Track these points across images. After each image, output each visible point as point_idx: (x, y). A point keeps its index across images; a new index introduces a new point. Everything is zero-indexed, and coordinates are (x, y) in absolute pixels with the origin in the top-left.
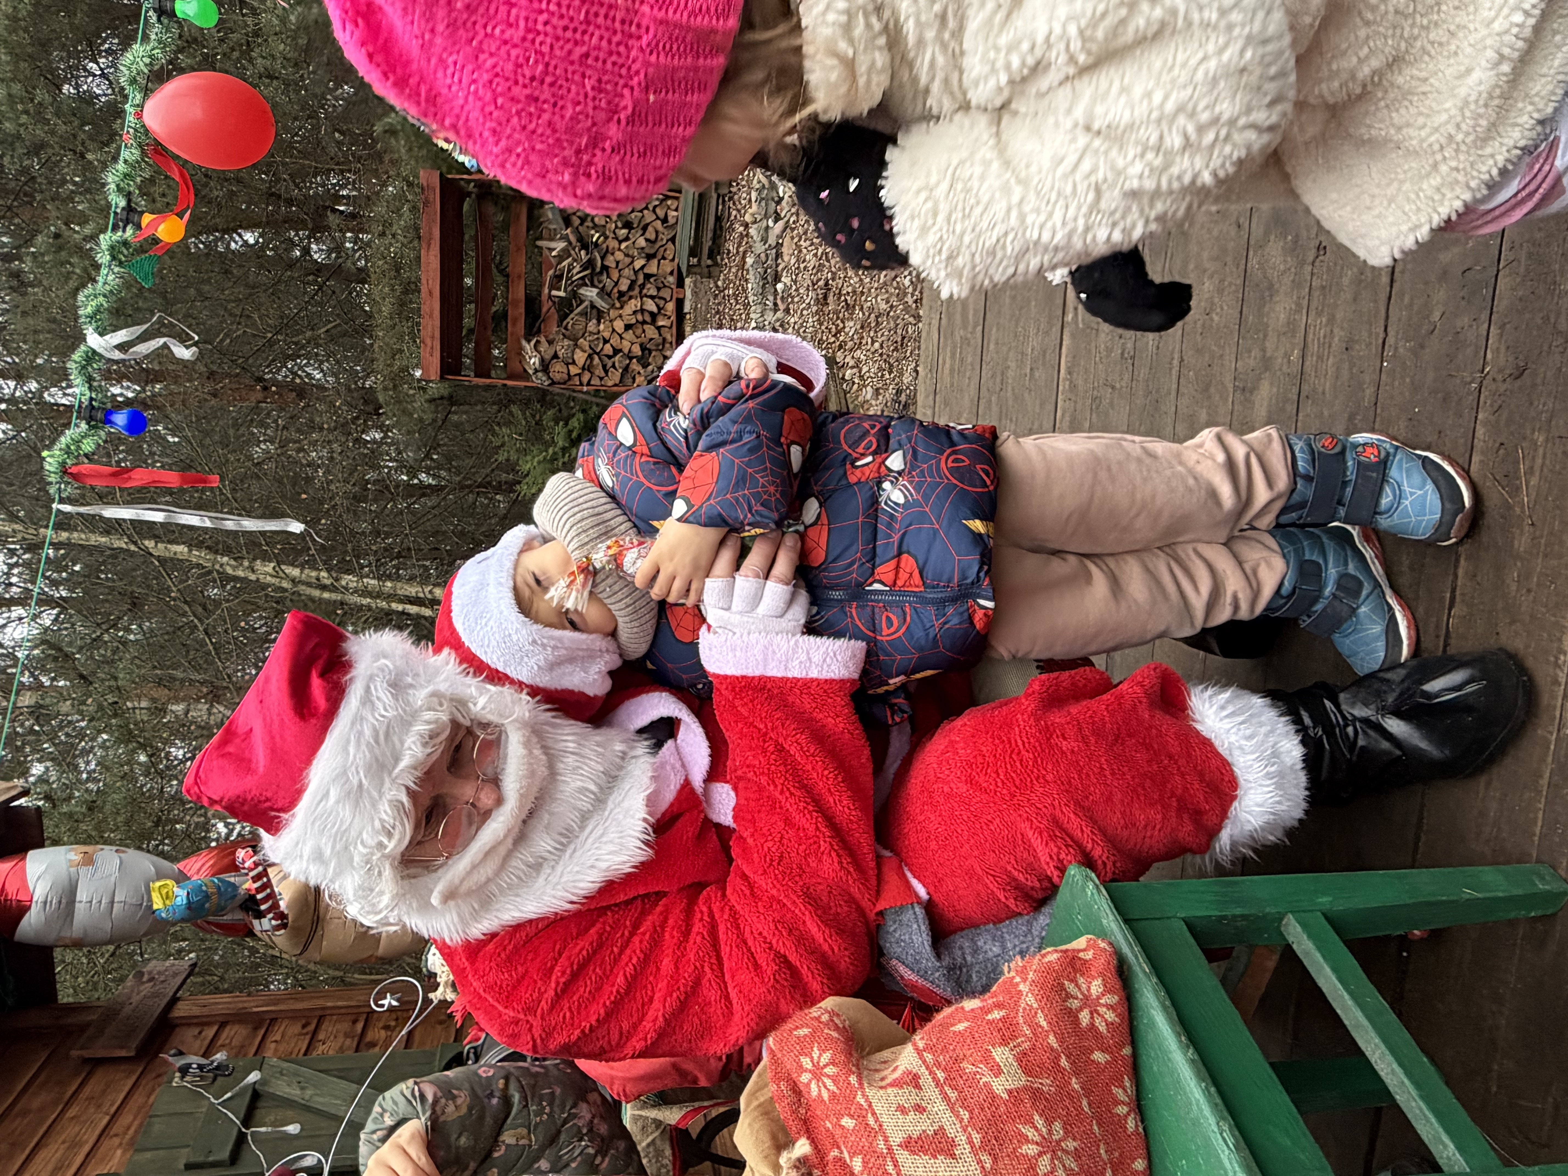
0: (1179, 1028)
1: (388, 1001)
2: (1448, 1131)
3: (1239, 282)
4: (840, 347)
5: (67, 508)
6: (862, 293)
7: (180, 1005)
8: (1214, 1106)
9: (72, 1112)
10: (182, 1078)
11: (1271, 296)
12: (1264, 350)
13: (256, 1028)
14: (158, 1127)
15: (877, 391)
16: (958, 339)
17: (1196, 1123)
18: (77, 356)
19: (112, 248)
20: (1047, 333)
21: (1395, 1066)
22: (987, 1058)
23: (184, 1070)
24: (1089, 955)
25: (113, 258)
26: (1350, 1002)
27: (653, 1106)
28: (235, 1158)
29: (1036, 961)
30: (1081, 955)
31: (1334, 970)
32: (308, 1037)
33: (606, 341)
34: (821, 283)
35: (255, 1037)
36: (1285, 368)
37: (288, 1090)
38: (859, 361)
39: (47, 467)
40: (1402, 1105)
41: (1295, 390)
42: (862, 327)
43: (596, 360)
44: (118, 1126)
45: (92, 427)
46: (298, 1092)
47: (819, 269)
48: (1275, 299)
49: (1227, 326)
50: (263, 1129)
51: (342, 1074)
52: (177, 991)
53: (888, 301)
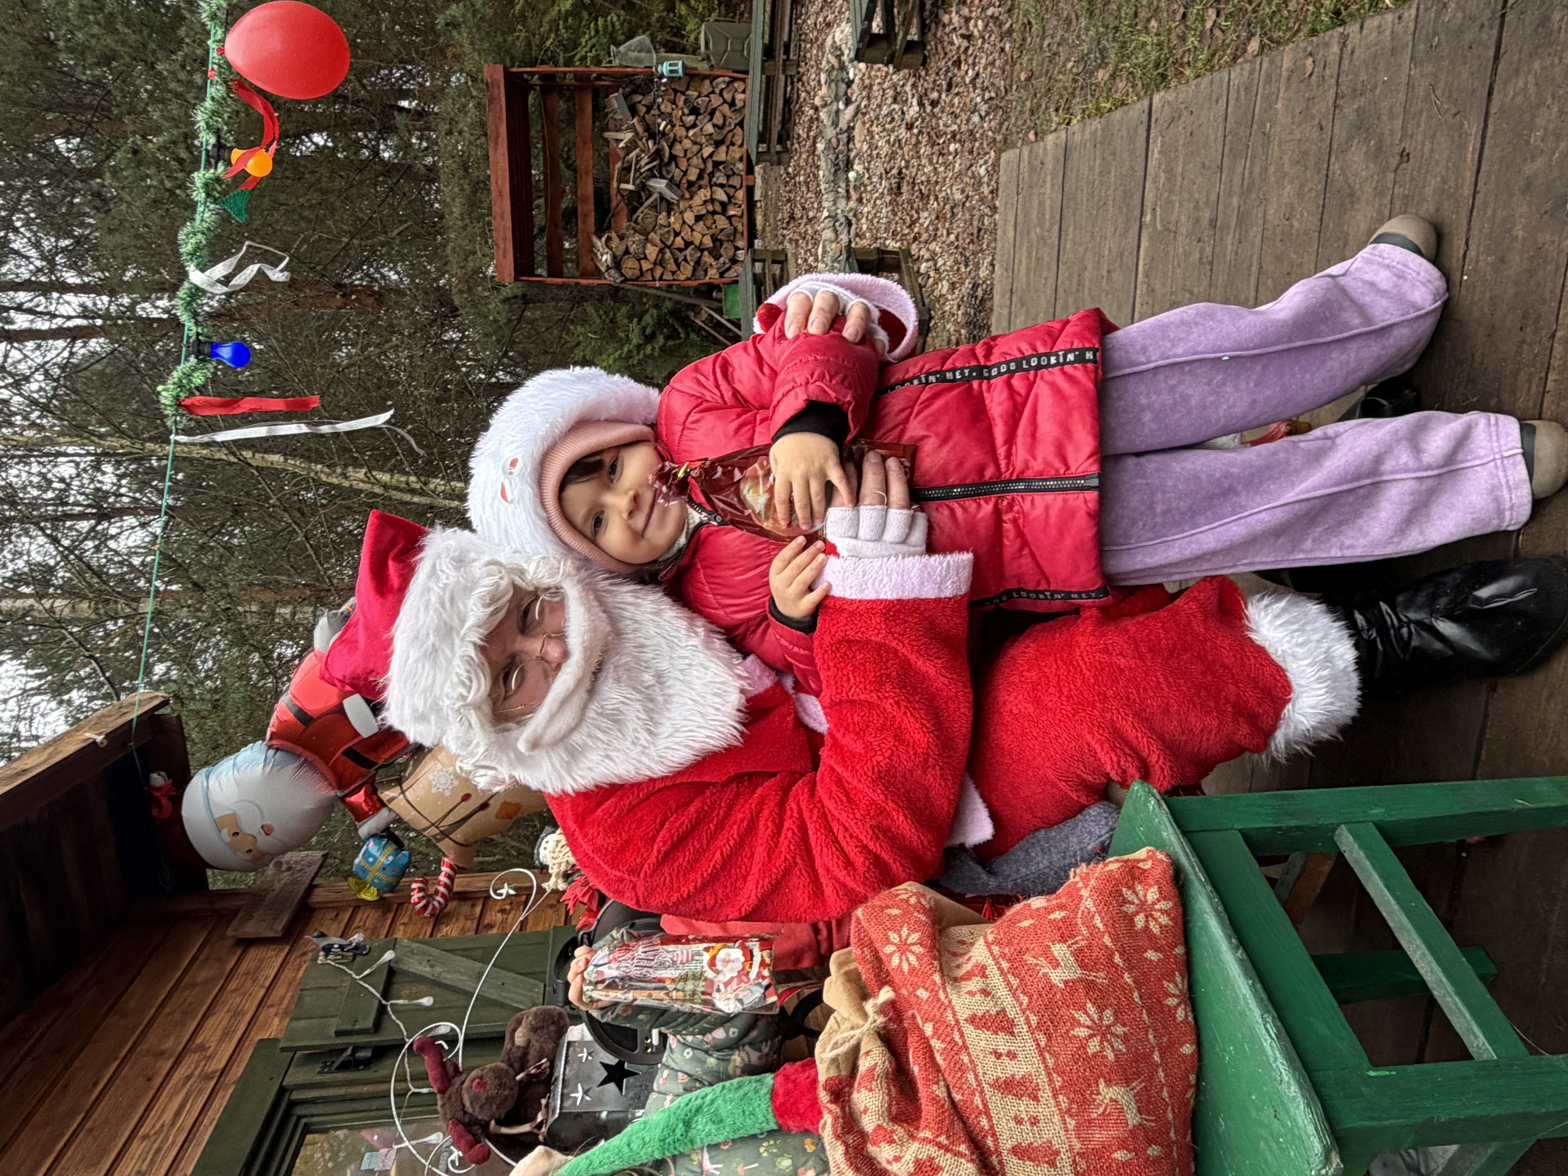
0: (1229, 931)
1: (506, 890)
2: (1480, 1025)
3: (1320, 187)
4: (915, 239)
5: (183, 439)
6: (937, 182)
7: (318, 892)
8: (1259, 1001)
9: (232, 985)
10: (326, 956)
11: (1352, 203)
13: (386, 913)
14: (309, 999)
15: (953, 286)
16: (1034, 237)
17: (1242, 1014)
18: (182, 293)
19: (206, 186)
20: (1124, 234)
21: (1434, 965)
23: (327, 950)
24: (1148, 865)
25: (208, 195)
26: (1396, 907)
28: (378, 1026)
30: (1141, 865)
31: (1382, 877)
33: (677, 234)
34: (895, 171)
37: (420, 968)
38: (934, 253)
39: (163, 401)
40: (1439, 1001)
42: (937, 218)
43: (668, 255)
44: (273, 998)
45: (201, 361)
46: (428, 969)
47: (892, 156)
48: (1357, 206)
49: (1306, 233)
50: (401, 1002)
51: (466, 953)
52: (313, 879)
53: (963, 191)
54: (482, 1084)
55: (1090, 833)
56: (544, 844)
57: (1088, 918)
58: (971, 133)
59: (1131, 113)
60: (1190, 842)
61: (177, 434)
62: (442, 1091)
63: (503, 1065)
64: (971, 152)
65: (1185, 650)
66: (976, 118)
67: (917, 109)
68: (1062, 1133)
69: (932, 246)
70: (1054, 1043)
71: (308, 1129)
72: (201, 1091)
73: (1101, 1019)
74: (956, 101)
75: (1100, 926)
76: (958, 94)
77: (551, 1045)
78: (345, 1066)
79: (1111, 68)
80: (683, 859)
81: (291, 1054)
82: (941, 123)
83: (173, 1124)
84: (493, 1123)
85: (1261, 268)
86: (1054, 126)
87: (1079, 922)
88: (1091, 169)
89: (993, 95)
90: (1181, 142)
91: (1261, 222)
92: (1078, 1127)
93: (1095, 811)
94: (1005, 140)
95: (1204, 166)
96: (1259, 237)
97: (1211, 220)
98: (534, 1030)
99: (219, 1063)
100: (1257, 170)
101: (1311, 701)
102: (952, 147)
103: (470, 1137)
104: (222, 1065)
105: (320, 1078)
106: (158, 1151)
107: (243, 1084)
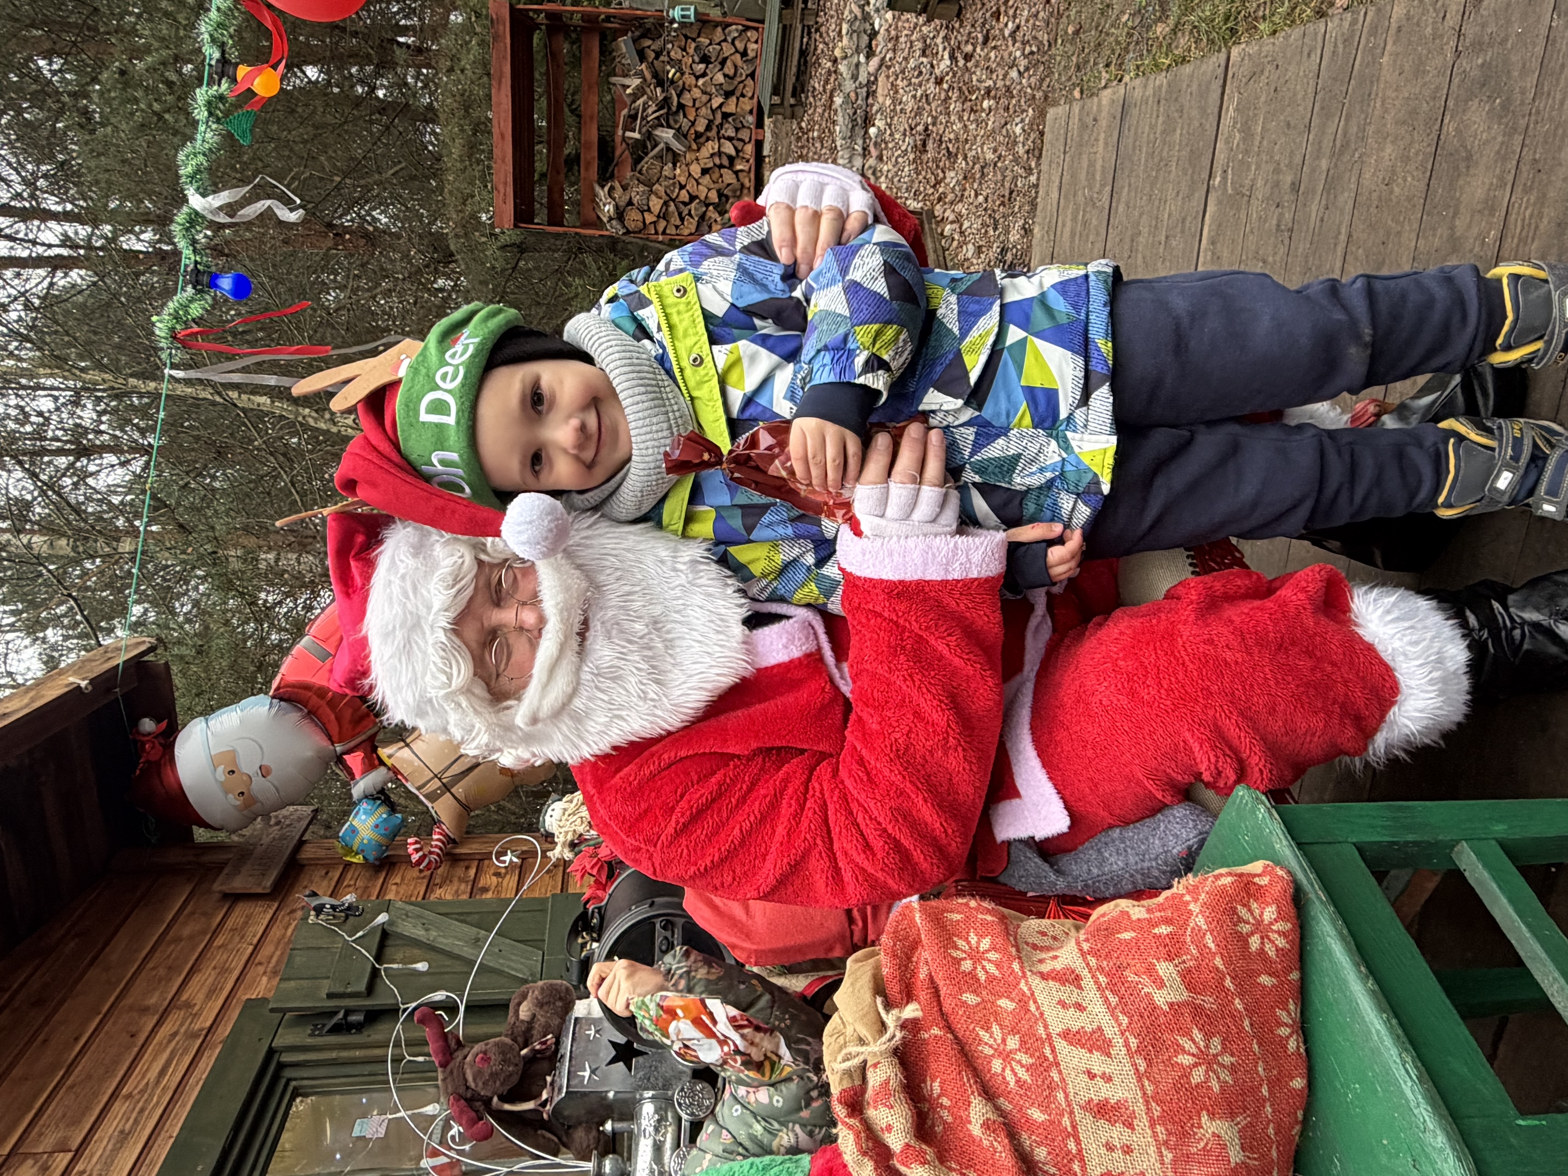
0: (1358, 959)
1: (509, 858)
3: (1430, 150)
4: (940, 199)
5: (179, 374)
6: (966, 141)
7: (307, 848)
8: (1397, 1039)
9: (219, 941)
10: (317, 916)
11: (1468, 167)
12: (1452, 228)
13: (378, 871)
14: (300, 959)
15: (979, 250)
16: (1080, 199)
18: (181, 217)
19: (209, 104)
20: (1189, 197)
22: (1150, 971)
23: (319, 910)
24: (1264, 881)
25: (211, 114)
26: (1530, 935)
27: (780, 975)
28: (371, 989)
29: (1209, 883)
30: (1256, 880)
31: (1511, 901)
32: (426, 881)
33: (682, 187)
34: (920, 128)
35: (378, 878)
37: (413, 930)
38: (960, 214)
39: (158, 332)
42: (965, 178)
43: (672, 207)
44: (262, 956)
45: (198, 291)
46: (423, 932)
47: (919, 112)
48: (1472, 171)
49: (1409, 199)
50: (395, 966)
51: (462, 917)
52: (302, 835)
53: (995, 151)
54: (486, 1060)
55: (1176, 836)
56: (549, 812)
57: (1198, 936)
58: (1008, 89)
59: (1204, 67)
60: (1306, 855)
61: (174, 366)
62: (444, 1065)
63: (508, 1040)
64: (1007, 109)
65: (1293, 643)
66: (1014, 74)
67: (948, 63)
68: (1158, 1165)
69: (959, 207)
70: (1155, 1069)
71: (296, 1093)
72: (186, 1051)
73: (1207, 1047)
74: (992, 55)
75: (1212, 945)
76: (995, 48)
77: (557, 1021)
78: (336, 1029)
79: (1171, 21)
80: (700, 833)
81: (281, 1015)
82: (974, 78)
83: (157, 1082)
84: (495, 1099)
85: (1350, 236)
86: (1103, 83)
87: (1188, 939)
88: (1152, 127)
89: (1034, 49)
90: (1263, 99)
91: (1353, 186)
92: (1175, 1161)
93: (1180, 812)
94: (1046, 97)
95: (1288, 125)
96: (1351, 203)
97: (1293, 184)
98: (540, 1004)
99: (205, 1022)
100: (1353, 129)
101: (1421, 704)
102: (986, 104)
103: (473, 1114)
104: (208, 1024)
105: (310, 1041)
106: (142, 1110)
107: (232, 1044)
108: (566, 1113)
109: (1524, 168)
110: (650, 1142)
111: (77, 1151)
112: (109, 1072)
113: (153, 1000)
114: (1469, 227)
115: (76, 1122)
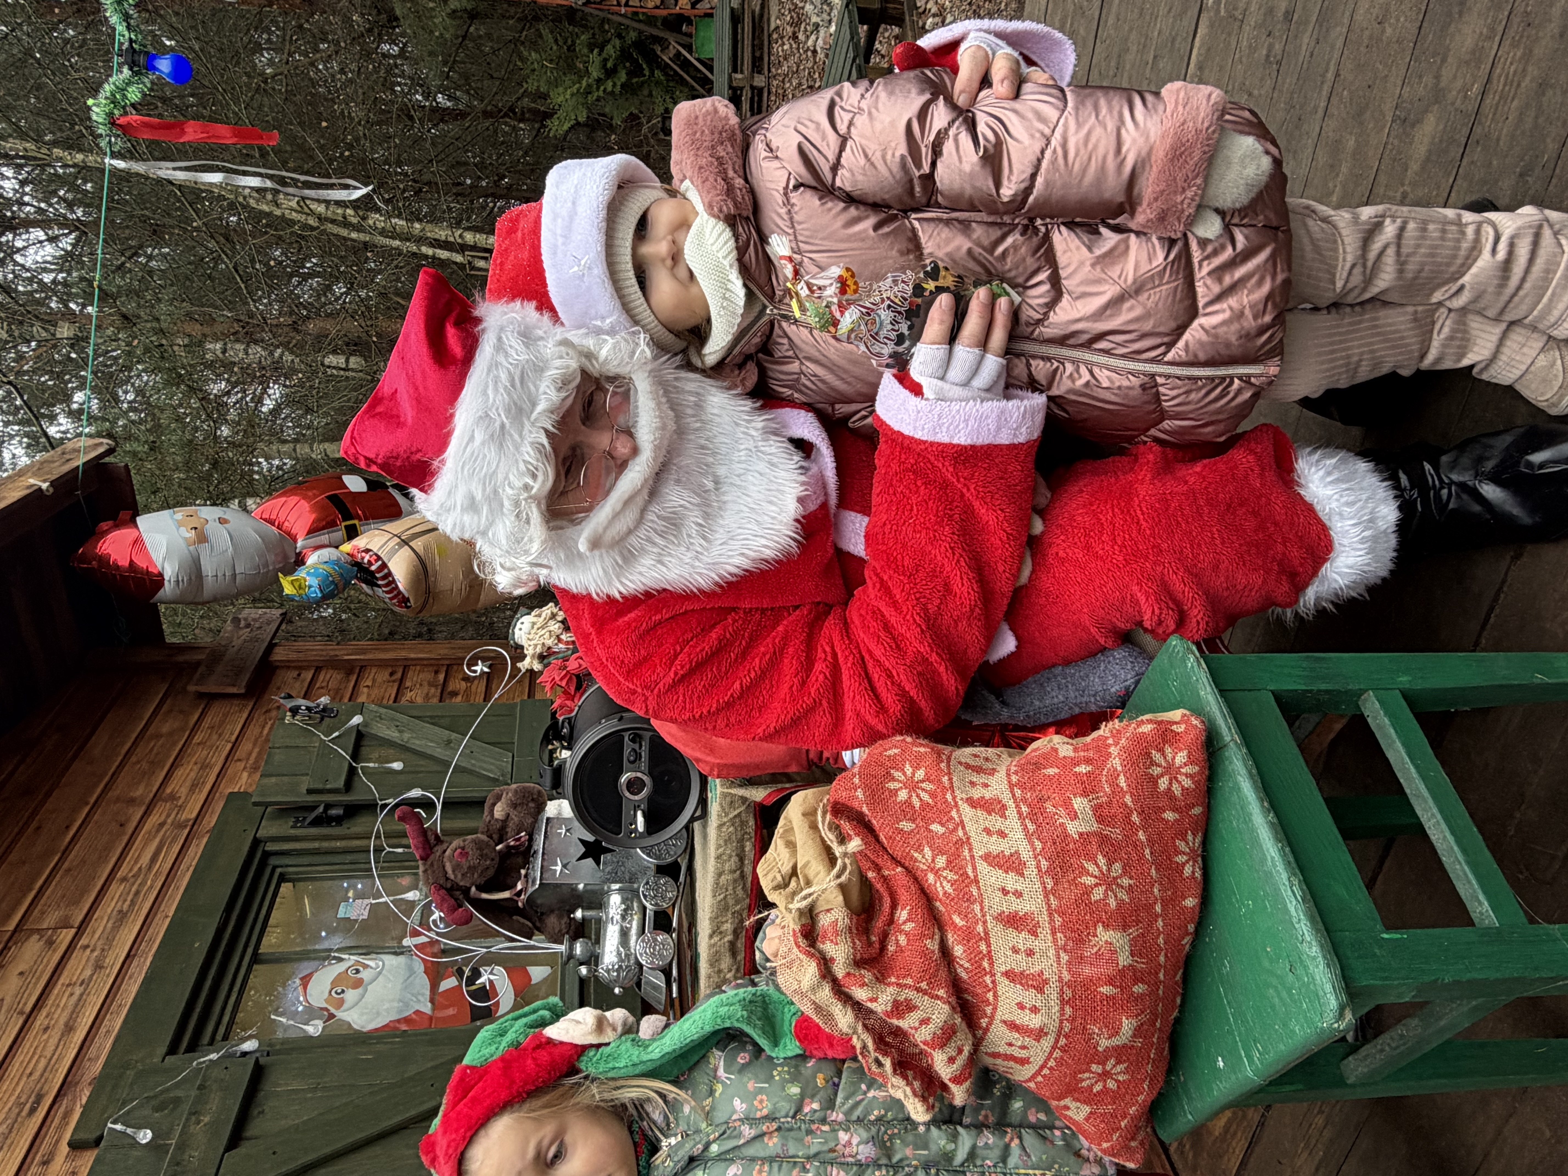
0: (1262, 794)
1: (479, 668)
2: (1485, 891)
7: (277, 650)
8: (1288, 864)
9: (198, 737)
10: (293, 716)
12: (1438, 77)
13: (348, 674)
14: (279, 757)
17: (1268, 875)
20: (1180, 16)
21: (1446, 832)
22: (1067, 804)
23: (295, 711)
24: (1180, 728)
26: (1414, 775)
28: (349, 785)
29: (1130, 729)
30: (1173, 727)
31: (1404, 745)
32: (396, 684)
35: (348, 681)
36: (1459, 102)
37: (389, 732)
39: (94, 117)
40: (1447, 867)
41: (1465, 131)
44: (240, 753)
45: (135, 74)
46: (397, 734)
49: (1399, 41)
50: (371, 765)
51: (434, 721)
52: (273, 637)
55: (1115, 676)
56: (519, 625)
60: (1226, 701)
71: (283, 878)
72: (175, 839)
78: (317, 822)
81: (263, 808)
83: (150, 868)
91: (1346, 21)
96: (1342, 39)
97: (1287, 12)
99: (191, 813)
104: (194, 815)
105: (293, 832)
106: (137, 893)
107: (217, 834)
108: (539, 901)
109: (1516, 20)
110: (617, 928)
111: (79, 928)
112: (103, 858)
113: (138, 792)
114: (1455, 77)
115: (76, 902)
